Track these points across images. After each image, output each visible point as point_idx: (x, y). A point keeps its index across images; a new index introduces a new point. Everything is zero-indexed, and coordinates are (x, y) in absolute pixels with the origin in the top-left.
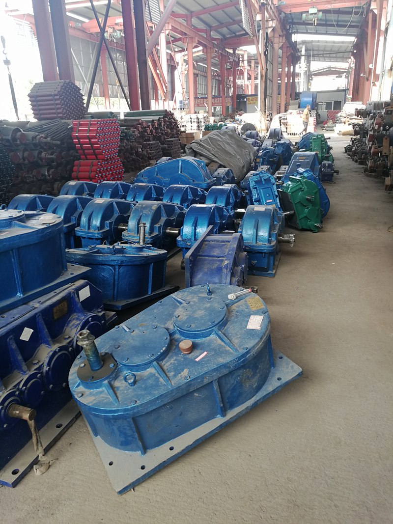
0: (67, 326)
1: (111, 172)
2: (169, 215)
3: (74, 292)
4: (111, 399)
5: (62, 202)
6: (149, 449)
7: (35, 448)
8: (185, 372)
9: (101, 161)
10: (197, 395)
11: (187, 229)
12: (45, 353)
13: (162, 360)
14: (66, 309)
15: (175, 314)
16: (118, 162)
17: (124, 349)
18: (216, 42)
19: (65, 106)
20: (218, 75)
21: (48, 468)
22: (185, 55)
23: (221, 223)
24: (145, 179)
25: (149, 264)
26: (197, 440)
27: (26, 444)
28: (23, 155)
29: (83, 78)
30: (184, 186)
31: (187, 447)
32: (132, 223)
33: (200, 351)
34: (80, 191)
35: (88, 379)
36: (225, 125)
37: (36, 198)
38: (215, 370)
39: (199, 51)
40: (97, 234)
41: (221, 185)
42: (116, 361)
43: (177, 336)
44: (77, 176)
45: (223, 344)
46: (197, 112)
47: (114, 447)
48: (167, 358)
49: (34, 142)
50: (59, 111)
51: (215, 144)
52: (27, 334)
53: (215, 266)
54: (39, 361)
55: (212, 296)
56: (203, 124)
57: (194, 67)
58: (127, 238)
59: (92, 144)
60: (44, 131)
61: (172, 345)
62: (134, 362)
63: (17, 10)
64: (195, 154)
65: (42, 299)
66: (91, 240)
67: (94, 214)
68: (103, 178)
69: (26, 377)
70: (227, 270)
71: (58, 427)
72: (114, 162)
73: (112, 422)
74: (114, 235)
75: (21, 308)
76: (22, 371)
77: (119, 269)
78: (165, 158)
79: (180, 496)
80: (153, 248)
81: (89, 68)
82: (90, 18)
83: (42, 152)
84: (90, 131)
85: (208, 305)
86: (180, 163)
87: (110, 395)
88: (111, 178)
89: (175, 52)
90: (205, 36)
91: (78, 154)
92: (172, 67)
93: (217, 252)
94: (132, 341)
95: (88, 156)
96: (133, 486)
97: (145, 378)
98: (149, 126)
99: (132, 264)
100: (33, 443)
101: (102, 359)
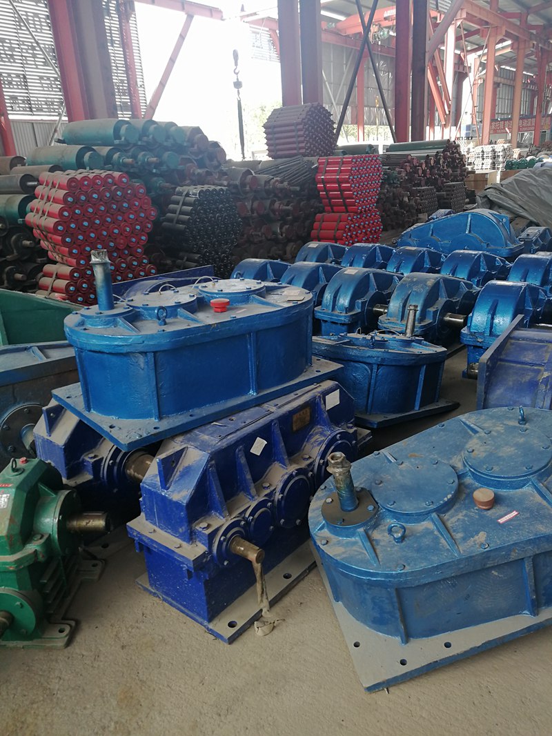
0: (307, 442)
1: (364, 231)
2: (450, 294)
3: (319, 397)
4: (368, 555)
5: (300, 271)
6: (413, 637)
7: (259, 599)
8: (481, 537)
9: (352, 214)
10: (496, 574)
11: (479, 318)
12: (279, 475)
13: (445, 512)
14: (308, 418)
15: (467, 446)
16: (375, 216)
17: (389, 487)
18: (534, 32)
19: (310, 138)
20: (532, 83)
21: (273, 630)
22: (484, 55)
23: (535, 312)
24: (414, 240)
25: (419, 367)
26: (489, 642)
27: (245, 591)
28: (252, 205)
29: (330, 99)
30: (476, 252)
31: (471, 649)
32: (395, 305)
33: (506, 508)
34: (322, 257)
35: (338, 522)
36: (540, 160)
37: (267, 263)
38: (530, 542)
39: (505, 47)
40: (344, 317)
41: (530, 253)
42: (377, 503)
43: (469, 480)
44: (318, 236)
45: (545, 503)
46: (493, 141)
47: (362, 622)
48: (452, 511)
49: (267, 187)
50: (301, 145)
51: (524, 190)
52: (259, 446)
53: (527, 378)
54: (271, 485)
55: (527, 426)
56: (501, 159)
57: (496, 74)
58: (385, 325)
59: (342, 190)
60: (280, 173)
61: (461, 494)
62: (404, 508)
63: (255, 14)
64: (491, 204)
65: (280, 401)
66: (334, 325)
67: (341, 290)
68: (353, 239)
69: (254, 504)
70: (546, 386)
71: (287, 577)
72: (370, 217)
73: (365, 588)
74: (368, 321)
75: (253, 410)
76: (250, 494)
77: (378, 370)
78: (442, 211)
79: (457, 719)
80: (425, 342)
81: (340, 85)
82: (347, 15)
83: (275, 201)
84: (341, 172)
85: (522, 440)
86: (469, 219)
87: (366, 550)
88: (364, 239)
89: (468, 51)
90: (518, 23)
91: (321, 205)
92: (461, 75)
93: (531, 357)
94: (400, 478)
95: (335, 208)
96: (388, 684)
97: (418, 535)
98: (421, 165)
99: (397, 364)
100: (255, 592)
101: (359, 497)
